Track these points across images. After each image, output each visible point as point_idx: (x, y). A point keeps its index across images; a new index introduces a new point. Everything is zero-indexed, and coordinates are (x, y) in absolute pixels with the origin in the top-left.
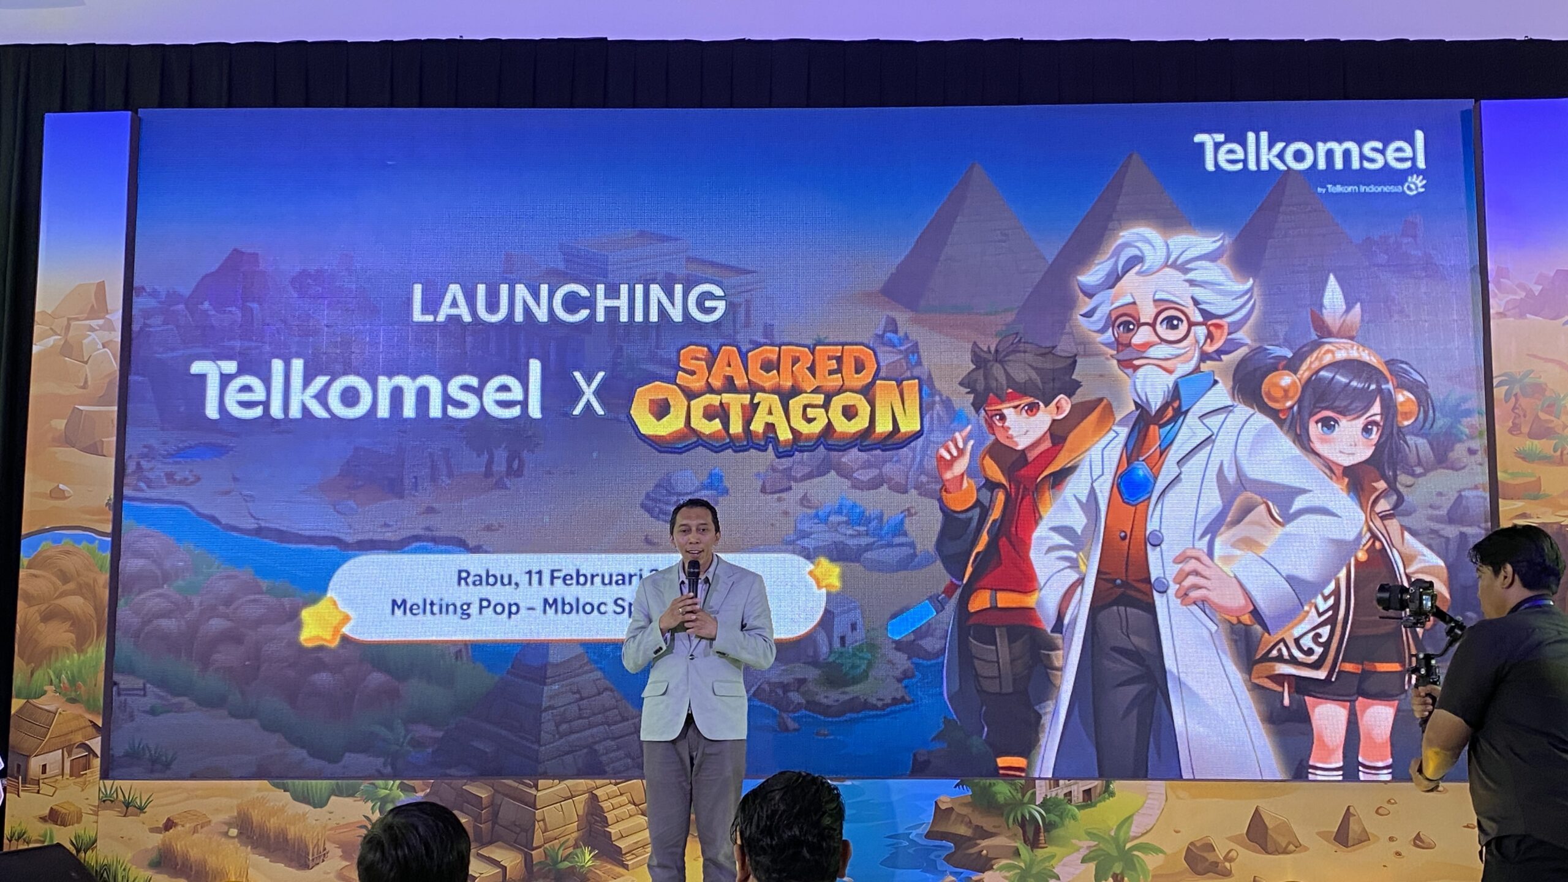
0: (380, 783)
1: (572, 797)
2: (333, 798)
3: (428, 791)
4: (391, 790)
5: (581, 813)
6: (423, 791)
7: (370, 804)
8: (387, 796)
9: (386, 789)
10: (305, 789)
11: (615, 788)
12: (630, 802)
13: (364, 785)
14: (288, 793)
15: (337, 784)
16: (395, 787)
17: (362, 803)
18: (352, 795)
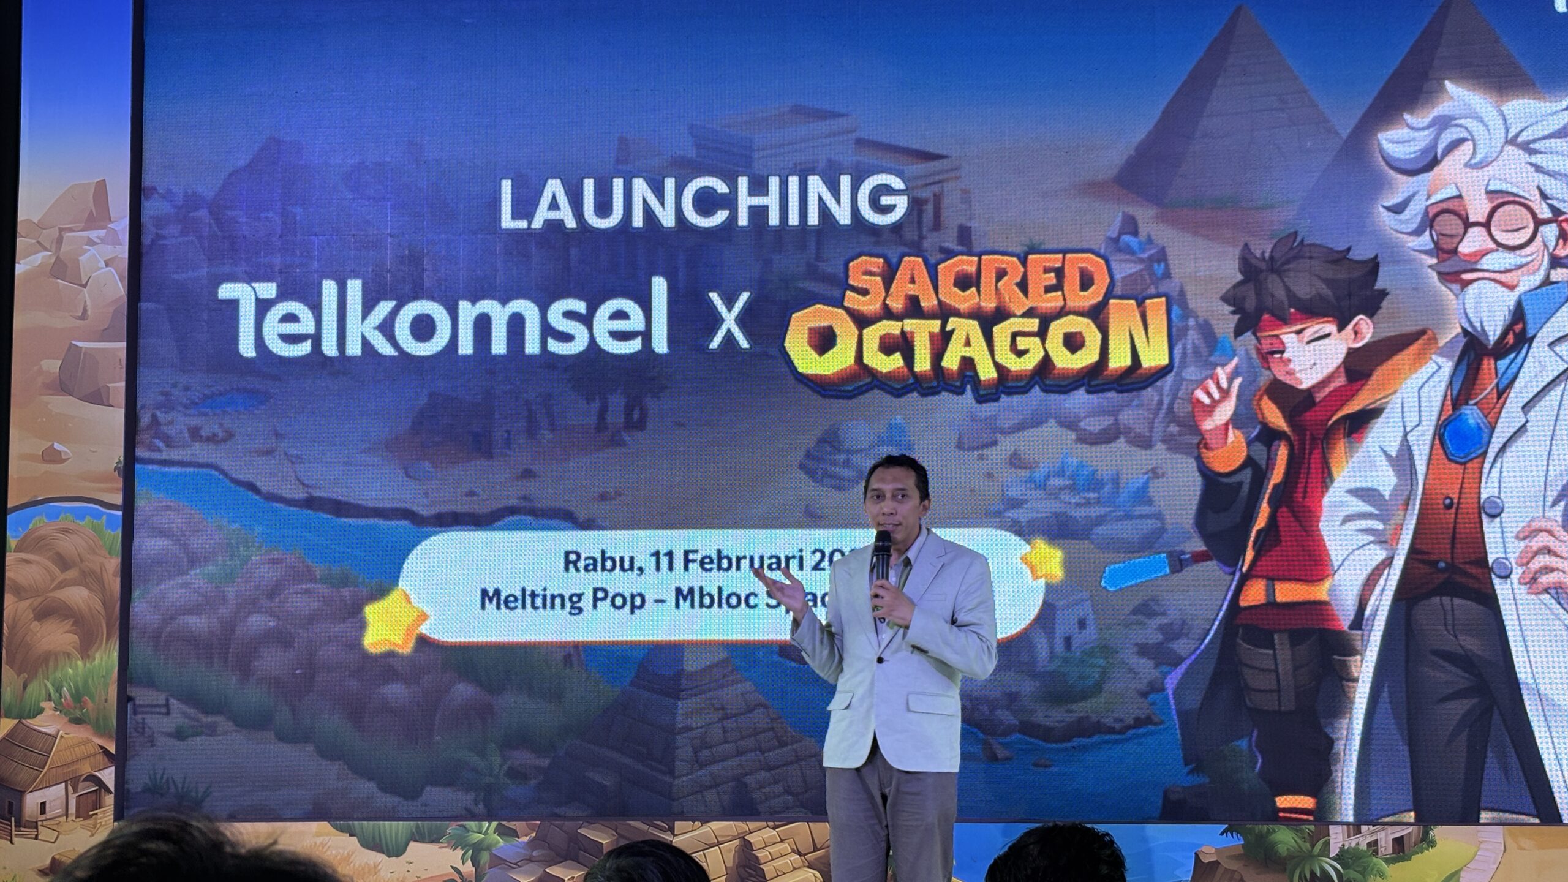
0: (472, 825)
1: (719, 844)
2: (412, 844)
3: (534, 835)
4: (486, 833)
5: (730, 864)
6: (526, 836)
7: (460, 852)
8: (481, 841)
9: (481, 833)
10: (377, 834)
11: (774, 832)
12: (793, 851)
13: (452, 828)
14: (355, 839)
15: (417, 827)
16: (491, 831)
17: (448, 850)
18: (435, 840)
